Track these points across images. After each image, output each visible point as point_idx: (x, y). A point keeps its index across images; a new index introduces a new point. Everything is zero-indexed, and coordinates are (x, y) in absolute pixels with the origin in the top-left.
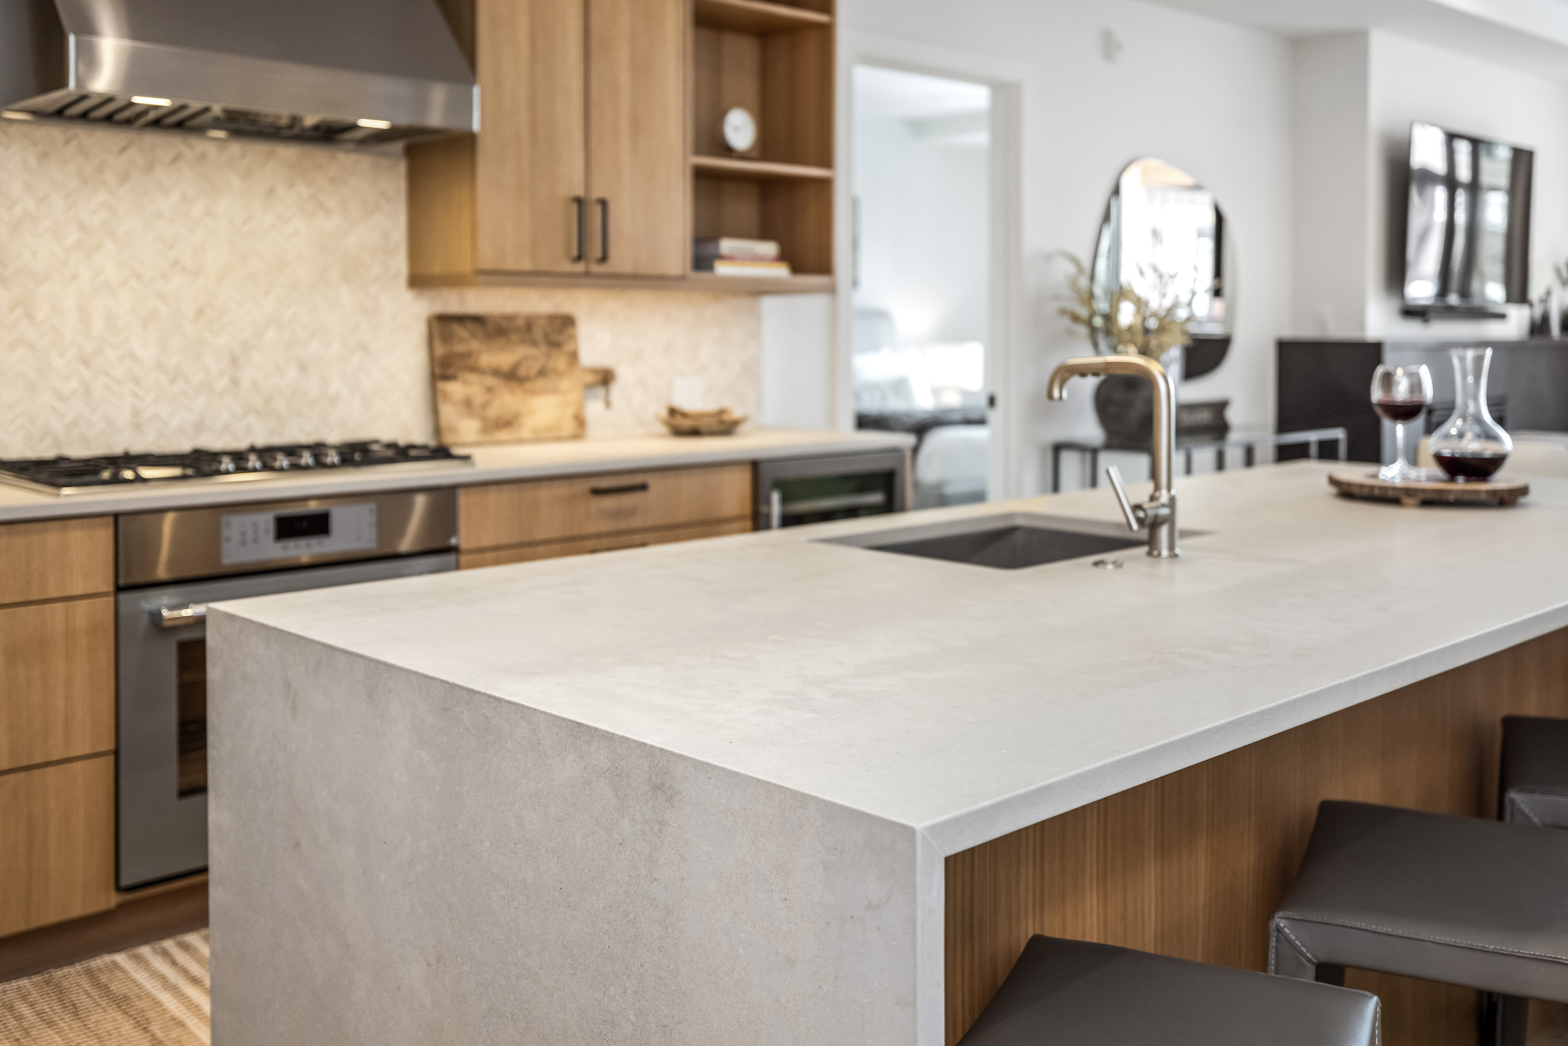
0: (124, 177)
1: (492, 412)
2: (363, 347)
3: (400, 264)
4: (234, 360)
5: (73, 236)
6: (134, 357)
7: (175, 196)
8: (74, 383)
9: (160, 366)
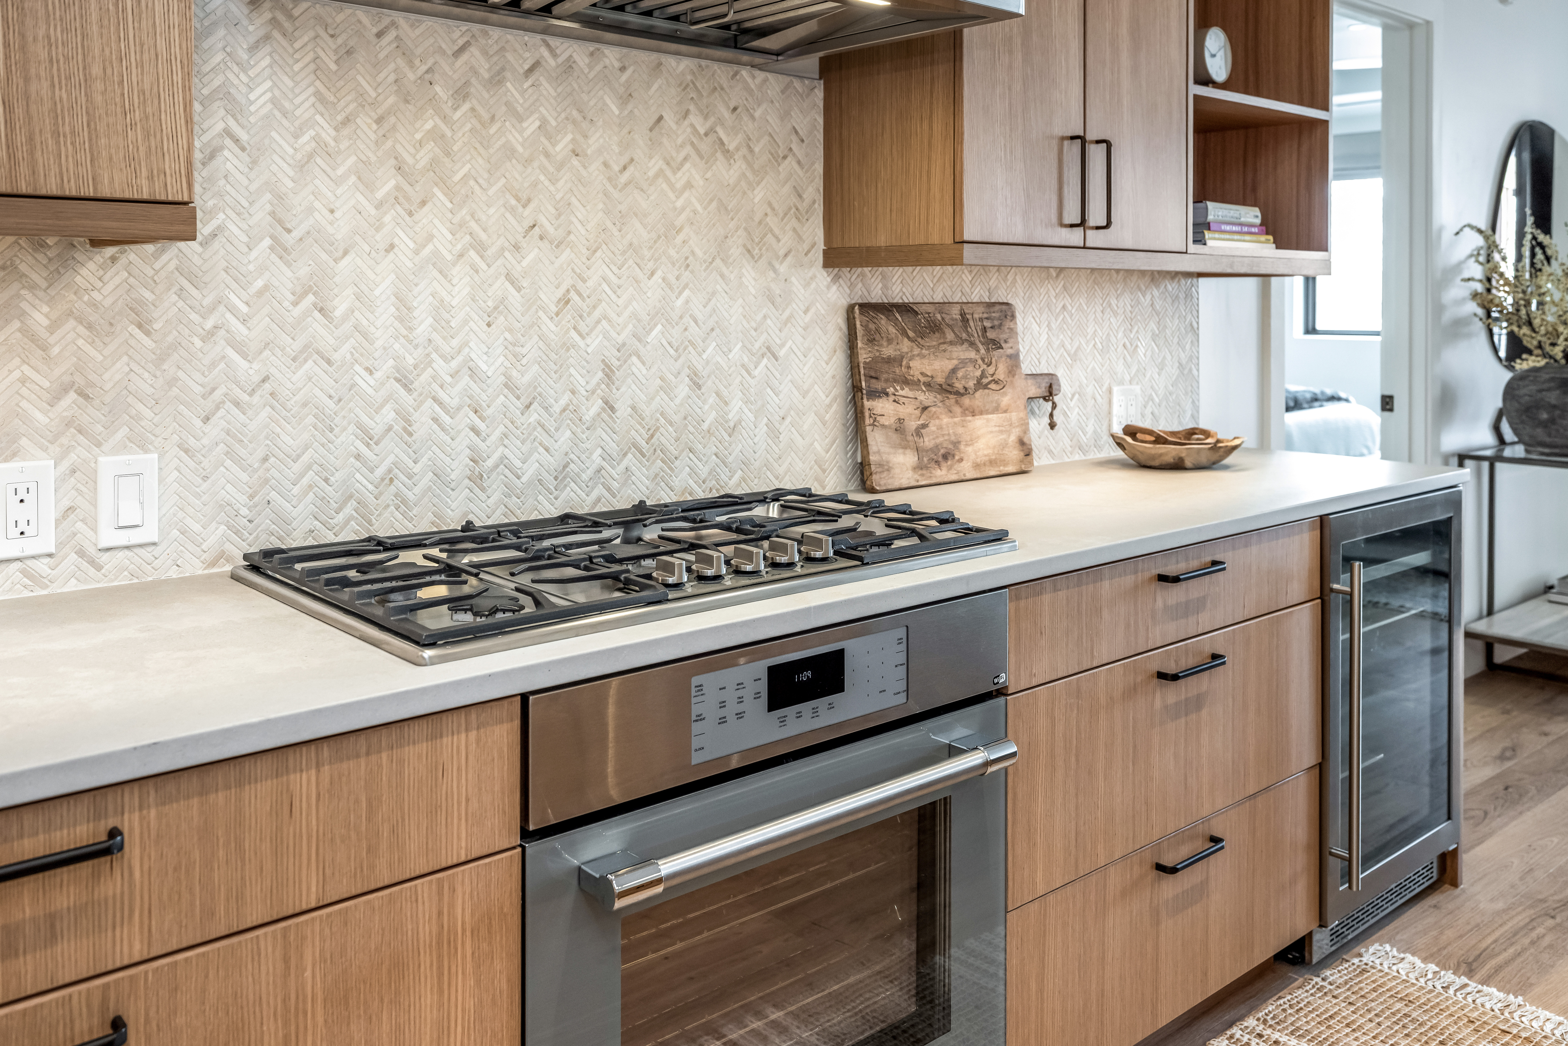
0: (461, 94)
1: (928, 442)
2: (770, 352)
3: (815, 231)
4: (609, 373)
5: (388, 185)
6: (473, 372)
7: (531, 125)
8: (388, 415)
9: (509, 386)
